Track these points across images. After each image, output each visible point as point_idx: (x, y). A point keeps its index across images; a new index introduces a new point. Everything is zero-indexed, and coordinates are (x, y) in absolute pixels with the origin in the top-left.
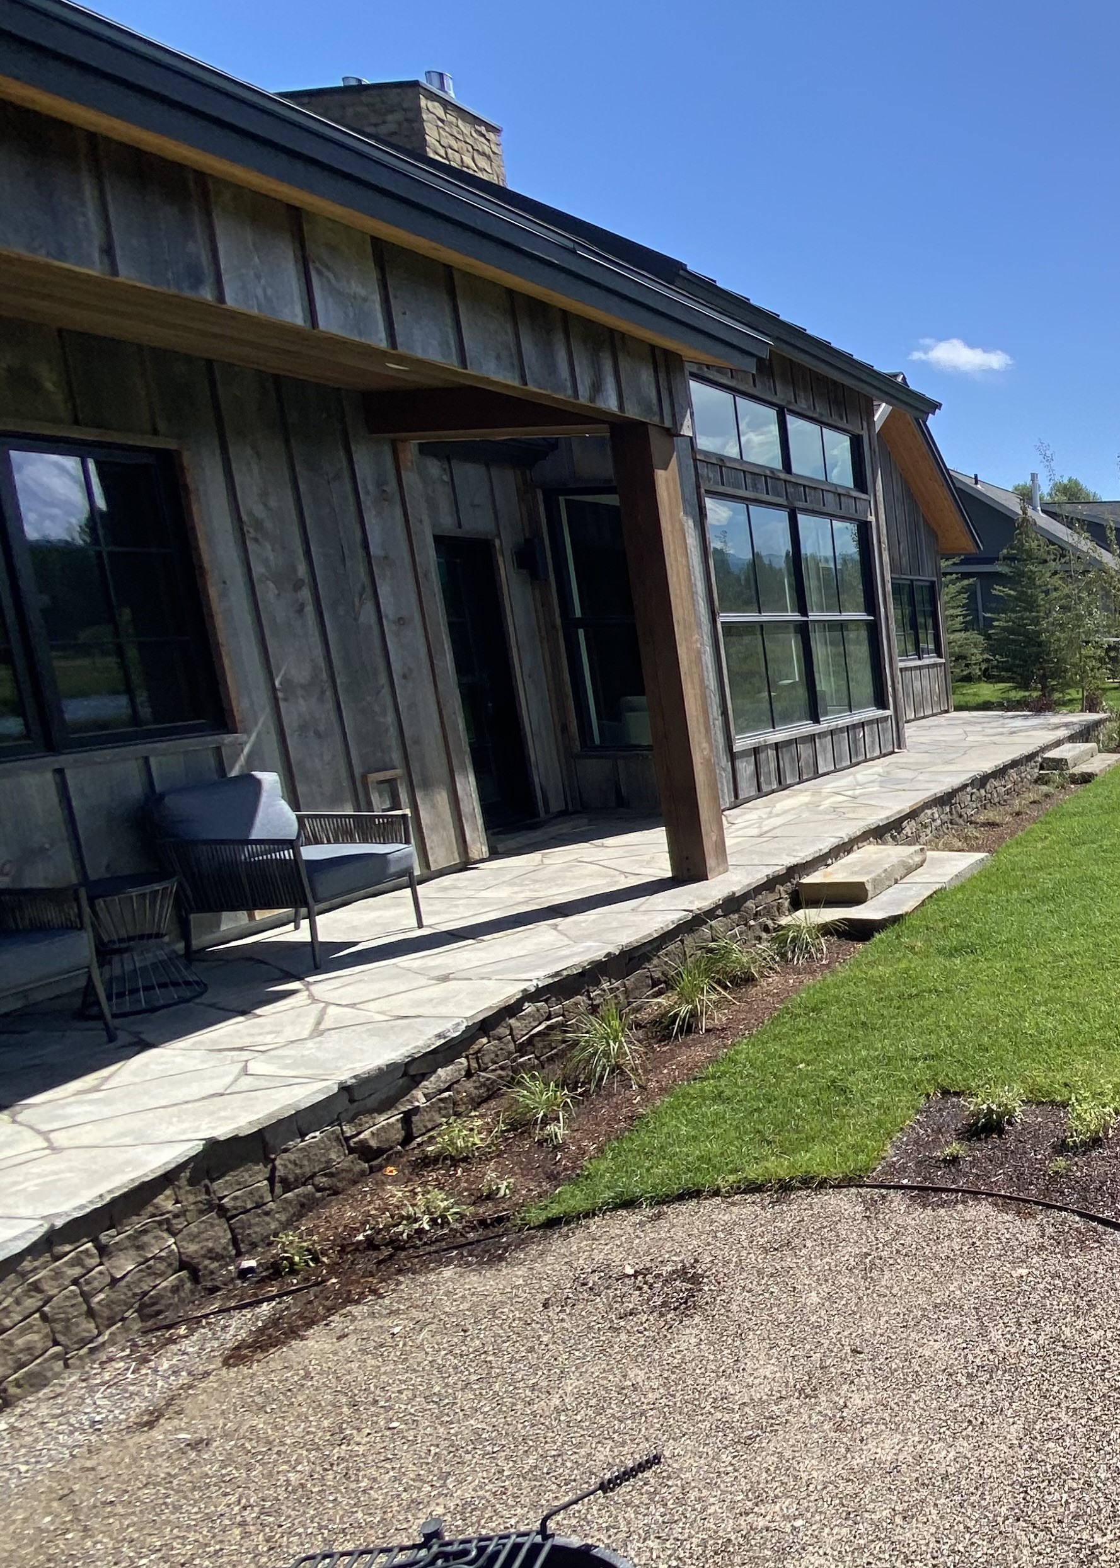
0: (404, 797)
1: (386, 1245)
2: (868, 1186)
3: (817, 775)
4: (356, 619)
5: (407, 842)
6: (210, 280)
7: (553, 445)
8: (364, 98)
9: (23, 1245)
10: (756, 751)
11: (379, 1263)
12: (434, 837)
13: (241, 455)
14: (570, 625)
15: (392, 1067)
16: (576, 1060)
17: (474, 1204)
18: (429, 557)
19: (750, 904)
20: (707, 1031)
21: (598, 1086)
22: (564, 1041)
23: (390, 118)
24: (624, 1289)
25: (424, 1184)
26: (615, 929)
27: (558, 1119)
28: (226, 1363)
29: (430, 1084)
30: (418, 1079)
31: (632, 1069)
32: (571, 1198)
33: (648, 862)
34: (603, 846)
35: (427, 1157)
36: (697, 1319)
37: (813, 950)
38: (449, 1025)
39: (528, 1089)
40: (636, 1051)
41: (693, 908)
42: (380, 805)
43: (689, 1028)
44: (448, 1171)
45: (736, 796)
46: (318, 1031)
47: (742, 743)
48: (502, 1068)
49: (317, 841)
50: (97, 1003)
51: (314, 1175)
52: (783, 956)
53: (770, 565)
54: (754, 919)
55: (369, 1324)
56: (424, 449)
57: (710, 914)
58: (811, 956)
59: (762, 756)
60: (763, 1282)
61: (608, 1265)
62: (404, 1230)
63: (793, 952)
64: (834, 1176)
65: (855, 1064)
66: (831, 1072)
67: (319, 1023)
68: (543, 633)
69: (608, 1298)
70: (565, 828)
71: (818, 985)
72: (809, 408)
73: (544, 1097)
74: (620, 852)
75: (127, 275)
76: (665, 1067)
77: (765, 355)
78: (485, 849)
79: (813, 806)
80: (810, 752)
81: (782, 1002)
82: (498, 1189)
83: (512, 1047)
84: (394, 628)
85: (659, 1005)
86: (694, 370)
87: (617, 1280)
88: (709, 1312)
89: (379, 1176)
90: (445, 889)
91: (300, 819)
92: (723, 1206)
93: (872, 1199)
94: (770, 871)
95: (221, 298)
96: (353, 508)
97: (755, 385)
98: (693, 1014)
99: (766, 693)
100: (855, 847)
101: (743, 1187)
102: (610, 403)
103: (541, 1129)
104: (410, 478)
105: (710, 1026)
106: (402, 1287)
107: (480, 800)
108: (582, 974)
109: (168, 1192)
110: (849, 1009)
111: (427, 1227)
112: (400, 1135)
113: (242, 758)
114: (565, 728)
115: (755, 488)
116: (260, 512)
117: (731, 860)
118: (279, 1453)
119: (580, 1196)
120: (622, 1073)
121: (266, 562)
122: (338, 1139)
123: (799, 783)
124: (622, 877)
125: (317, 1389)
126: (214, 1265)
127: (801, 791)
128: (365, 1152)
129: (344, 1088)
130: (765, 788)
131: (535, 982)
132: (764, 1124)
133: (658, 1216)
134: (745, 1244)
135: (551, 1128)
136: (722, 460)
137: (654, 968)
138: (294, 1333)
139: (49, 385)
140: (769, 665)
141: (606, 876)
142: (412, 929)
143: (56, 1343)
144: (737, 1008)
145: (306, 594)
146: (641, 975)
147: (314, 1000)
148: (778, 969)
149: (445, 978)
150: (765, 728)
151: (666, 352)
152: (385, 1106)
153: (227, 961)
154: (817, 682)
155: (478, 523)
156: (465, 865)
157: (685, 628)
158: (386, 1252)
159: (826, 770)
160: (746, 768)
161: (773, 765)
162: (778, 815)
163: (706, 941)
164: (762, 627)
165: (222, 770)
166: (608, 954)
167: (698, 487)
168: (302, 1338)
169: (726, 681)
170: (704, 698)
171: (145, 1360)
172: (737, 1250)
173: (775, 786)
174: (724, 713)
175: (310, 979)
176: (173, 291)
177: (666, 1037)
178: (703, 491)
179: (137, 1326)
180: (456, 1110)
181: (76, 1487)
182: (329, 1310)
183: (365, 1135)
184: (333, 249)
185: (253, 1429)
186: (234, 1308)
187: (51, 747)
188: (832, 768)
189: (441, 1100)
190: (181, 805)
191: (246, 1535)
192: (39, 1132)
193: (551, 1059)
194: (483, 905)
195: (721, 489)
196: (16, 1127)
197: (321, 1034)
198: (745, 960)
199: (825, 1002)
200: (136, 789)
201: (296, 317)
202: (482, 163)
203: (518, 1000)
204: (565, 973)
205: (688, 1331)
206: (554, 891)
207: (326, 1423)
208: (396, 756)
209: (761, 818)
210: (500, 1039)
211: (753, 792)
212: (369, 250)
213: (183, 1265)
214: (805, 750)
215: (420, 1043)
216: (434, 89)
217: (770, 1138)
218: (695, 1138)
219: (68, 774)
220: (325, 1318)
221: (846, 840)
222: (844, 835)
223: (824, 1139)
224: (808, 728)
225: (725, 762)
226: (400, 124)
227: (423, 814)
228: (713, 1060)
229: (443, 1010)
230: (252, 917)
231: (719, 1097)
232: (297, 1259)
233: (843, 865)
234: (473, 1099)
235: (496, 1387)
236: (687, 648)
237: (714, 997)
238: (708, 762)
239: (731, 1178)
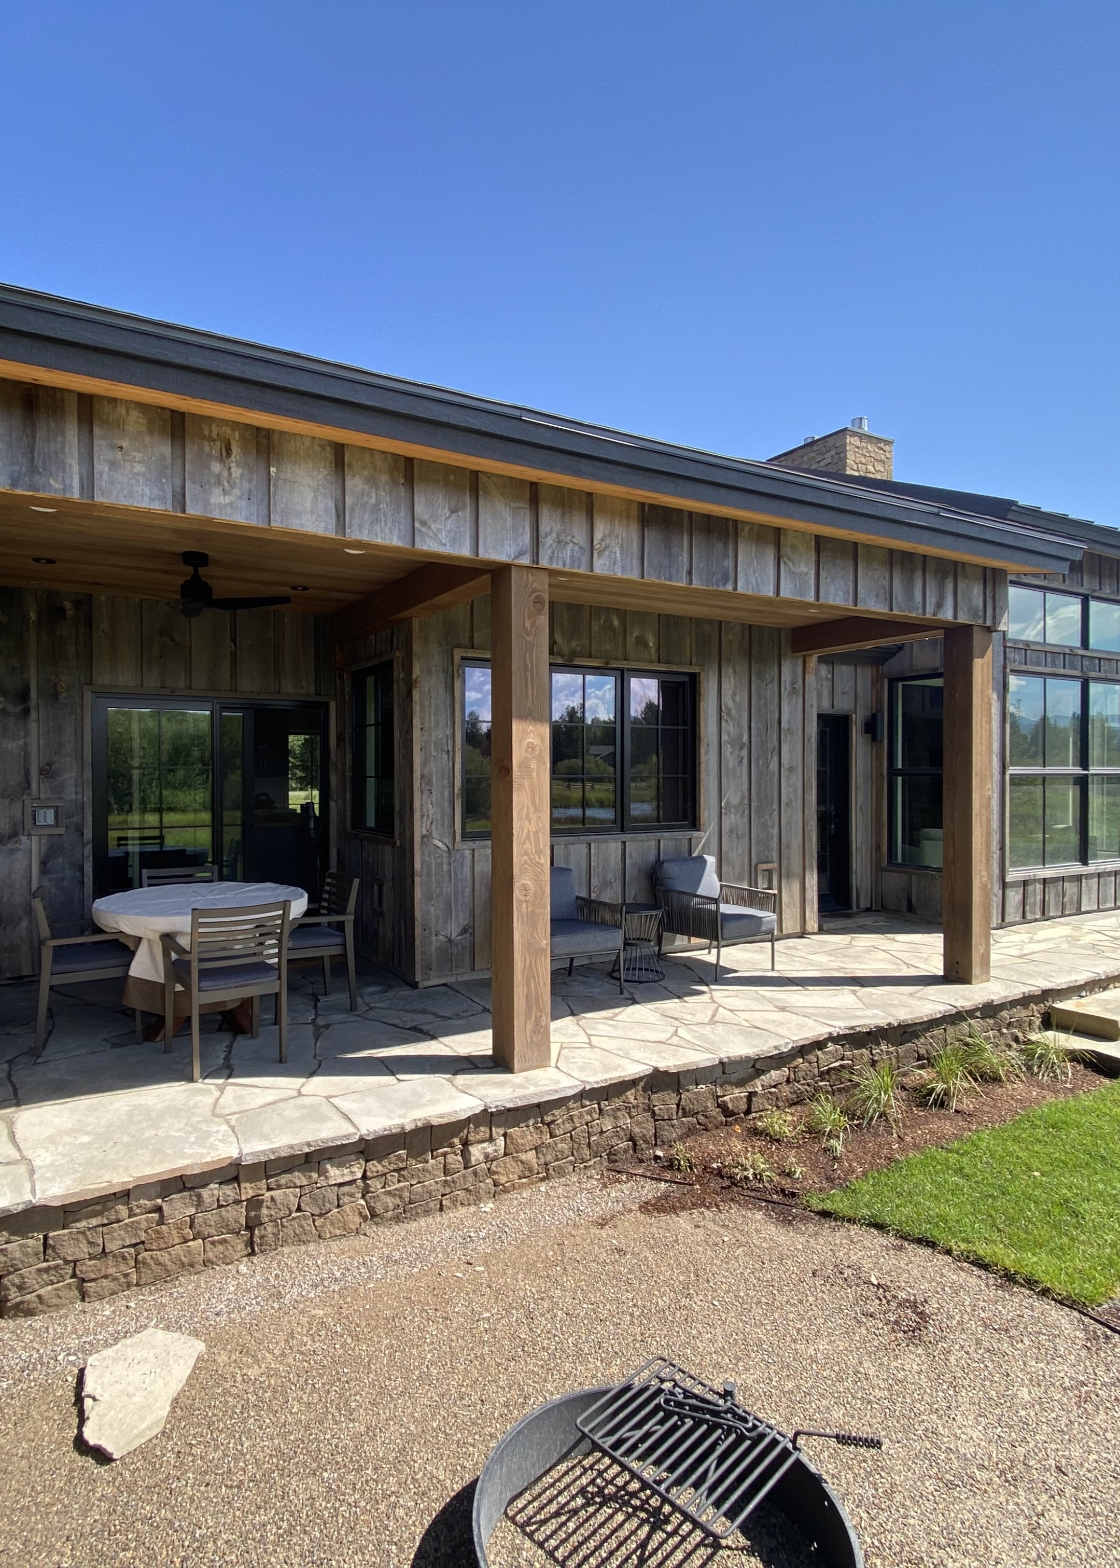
0: (775, 882)
1: (728, 1178)
2: (1092, 1318)
3: (1079, 912)
4: (767, 767)
5: (774, 912)
6: (732, 579)
7: (900, 648)
8: (815, 448)
9: (571, 1092)
10: (1025, 883)
11: (722, 1188)
12: (788, 911)
13: (727, 671)
14: (893, 773)
15: (748, 1058)
16: (856, 1098)
17: (779, 1175)
18: (813, 728)
19: (1005, 1014)
20: (957, 1111)
21: (869, 1124)
22: (851, 1081)
23: (826, 456)
24: (869, 1294)
25: (753, 1147)
26: (896, 1006)
27: (838, 1137)
28: (641, 1207)
29: (765, 1079)
30: (760, 1072)
31: (895, 1120)
32: (839, 1203)
33: (926, 960)
34: (893, 940)
35: (756, 1129)
36: (920, 1351)
37: (1058, 1071)
38: (782, 1042)
39: (822, 1106)
40: (899, 1106)
41: (958, 1005)
42: (762, 886)
43: (941, 1103)
44: (767, 1144)
45: (1003, 920)
46: (713, 1022)
47: (1013, 875)
48: (808, 1085)
49: (727, 902)
50: (619, 970)
51: (697, 1113)
52: (1029, 1068)
53: (1055, 724)
54: (1007, 1029)
55: (711, 1226)
56: (821, 660)
57: (971, 1013)
58: (1056, 1076)
59: (1030, 888)
60: (980, 1352)
61: (860, 1268)
62: (739, 1174)
63: (1039, 1067)
64: (1058, 1291)
65: (1090, 1193)
66: (1065, 1191)
67: (714, 1016)
68: (874, 779)
69: (856, 1293)
70: (868, 920)
71: (1060, 1106)
72: (1113, 592)
73: (832, 1117)
74: (905, 947)
75: (697, 584)
76: (920, 1129)
77: (1078, 557)
78: (816, 926)
79: (1072, 940)
80: (1076, 890)
81: (1024, 1108)
82: (795, 1172)
83: (816, 1071)
84: (787, 773)
85: (921, 1077)
86: (1013, 578)
87: (865, 1283)
88: (931, 1351)
89: (729, 1129)
90: (788, 948)
91: (722, 886)
92: (953, 1266)
93: (1095, 1332)
94: (1026, 989)
95: (735, 589)
96: (776, 700)
97: (1064, 581)
98: (946, 1093)
99: (1041, 835)
100: (1111, 986)
101: (972, 1258)
102: (947, 614)
103: (827, 1140)
104: (810, 678)
105: (959, 1109)
106: (732, 1211)
107: (819, 891)
108: (869, 1033)
109: (633, 1091)
110: (1089, 1138)
111: (751, 1178)
112: (744, 1107)
113: (700, 846)
114: (878, 848)
115: (1054, 664)
116: (730, 704)
117: (993, 973)
118: (656, 1282)
119: (846, 1203)
120: (887, 1120)
121: (729, 733)
122: (713, 1095)
123: (1061, 917)
124: (905, 967)
125: (680, 1253)
126: (644, 1146)
127: (1062, 924)
128: (726, 1111)
129: (722, 1063)
130: (1029, 916)
131: (837, 1029)
132: (996, 1211)
133: (901, 1248)
134: (969, 1310)
135: (833, 1142)
136: (1028, 645)
137: (921, 1045)
138: (673, 1209)
139: (651, 644)
140: (1047, 811)
141: (895, 964)
142: (768, 970)
143: (573, 1155)
144: (983, 1100)
145: (745, 752)
146: (911, 1048)
147: (713, 1000)
148: (1024, 1079)
149: (783, 1009)
150: (1035, 864)
151: (994, 570)
152: (741, 1083)
153: (675, 964)
154: (1090, 827)
155: (843, 705)
156: (802, 935)
157: (981, 778)
158: (727, 1183)
159: (1088, 909)
160: (1014, 896)
161: (1039, 898)
162: (1039, 942)
163: (964, 1035)
164: (1044, 779)
165: (690, 854)
166: (889, 1024)
167: (1005, 668)
168: (677, 1215)
169: (1007, 822)
170: (988, 835)
171: (605, 1186)
172: (961, 1311)
173: (1038, 916)
174: (1002, 848)
175: (713, 987)
176: (715, 588)
177: (923, 1105)
178: (1008, 670)
179: (606, 1164)
180: (777, 1102)
181: (566, 1242)
182: (693, 1205)
183: (726, 1098)
184: (794, 547)
185: (646, 1258)
186: (649, 1178)
187: (623, 830)
188: (1095, 908)
189: (770, 1093)
190: (671, 869)
191: (632, 1323)
192: (586, 1033)
193: (839, 1090)
194: (811, 964)
195: (1024, 668)
196: (577, 1028)
197: (714, 1023)
198: (994, 1061)
199: (1065, 1123)
200: (652, 858)
201: (769, 592)
202: (879, 467)
203: (825, 1039)
204: (858, 1029)
205: (912, 1356)
206: (856, 966)
207: (681, 1278)
208: (775, 855)
209: (1023, 941)
210: (810, 1063)
211: (1018, 918)
212: (813, 543)
213: (631, 1139)
214: (1070, 888)
215: (765, 1048)
216: (856, 429)
217: (1001, 1226)
218: (936, 1197)
219: (627, 844)
220: (690, 1209)
221: (1103, 977)
222: (1101, 972)
223: (1051, 1250)
224: (1076, 868)
225: (997, 889)
226: (833, 457)
227: (783, 894)
228: (959, 1138)
229: (780, 1031)
230: (689, 941)
231: (959, 1171)
232: (682, 1163)
233: (1097, 1000)
234: (787, 1100)
235: (776, 1315)
236: (981, 795)
237: (966, 1085)
238: (984, 887)
239: (963, 1246)
